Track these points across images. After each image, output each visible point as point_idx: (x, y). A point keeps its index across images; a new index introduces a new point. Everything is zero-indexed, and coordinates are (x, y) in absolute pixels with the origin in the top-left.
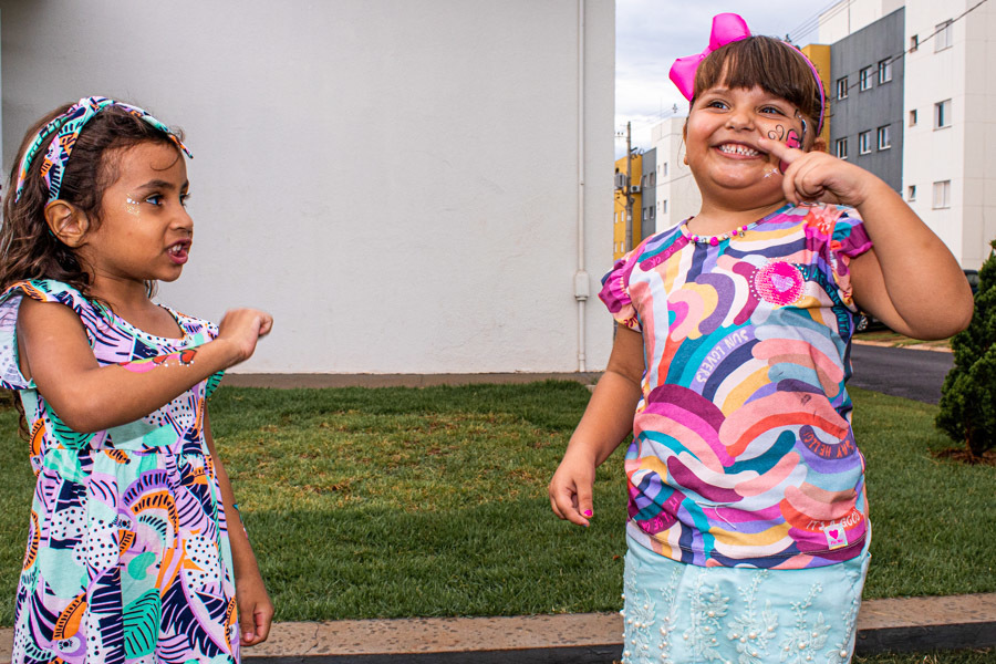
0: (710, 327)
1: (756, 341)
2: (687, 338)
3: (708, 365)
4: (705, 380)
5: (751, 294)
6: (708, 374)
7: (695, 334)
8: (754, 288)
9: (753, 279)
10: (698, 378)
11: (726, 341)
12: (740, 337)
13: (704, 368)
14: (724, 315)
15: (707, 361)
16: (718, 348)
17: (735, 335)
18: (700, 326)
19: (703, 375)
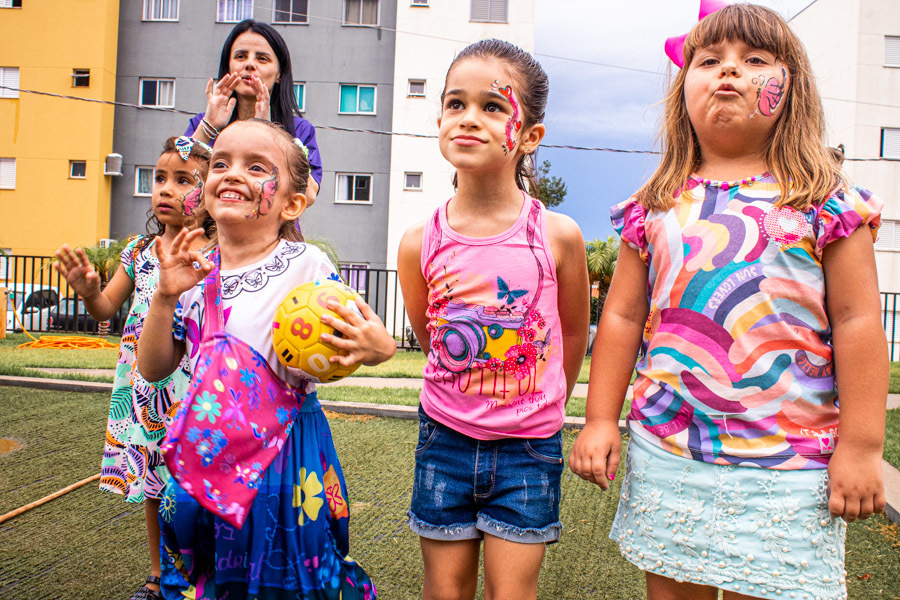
0: (722, 260)
1: (763, 277)
2: (700, 270)
3: (719, 295)
4: (717, 307)
5: (761, 234)
6: (720, 302)
7: (709, 267)
8: (763, 229)
9: (762, 221)
10: (710, 305)
11: (737, 275)
12: (750, 273)
13: (716, 297)
14: (736, 252)
15: (719, 291)
16: (729, 280)
17: (746, 270)
18: (714, 260)
19: (714, 303)
